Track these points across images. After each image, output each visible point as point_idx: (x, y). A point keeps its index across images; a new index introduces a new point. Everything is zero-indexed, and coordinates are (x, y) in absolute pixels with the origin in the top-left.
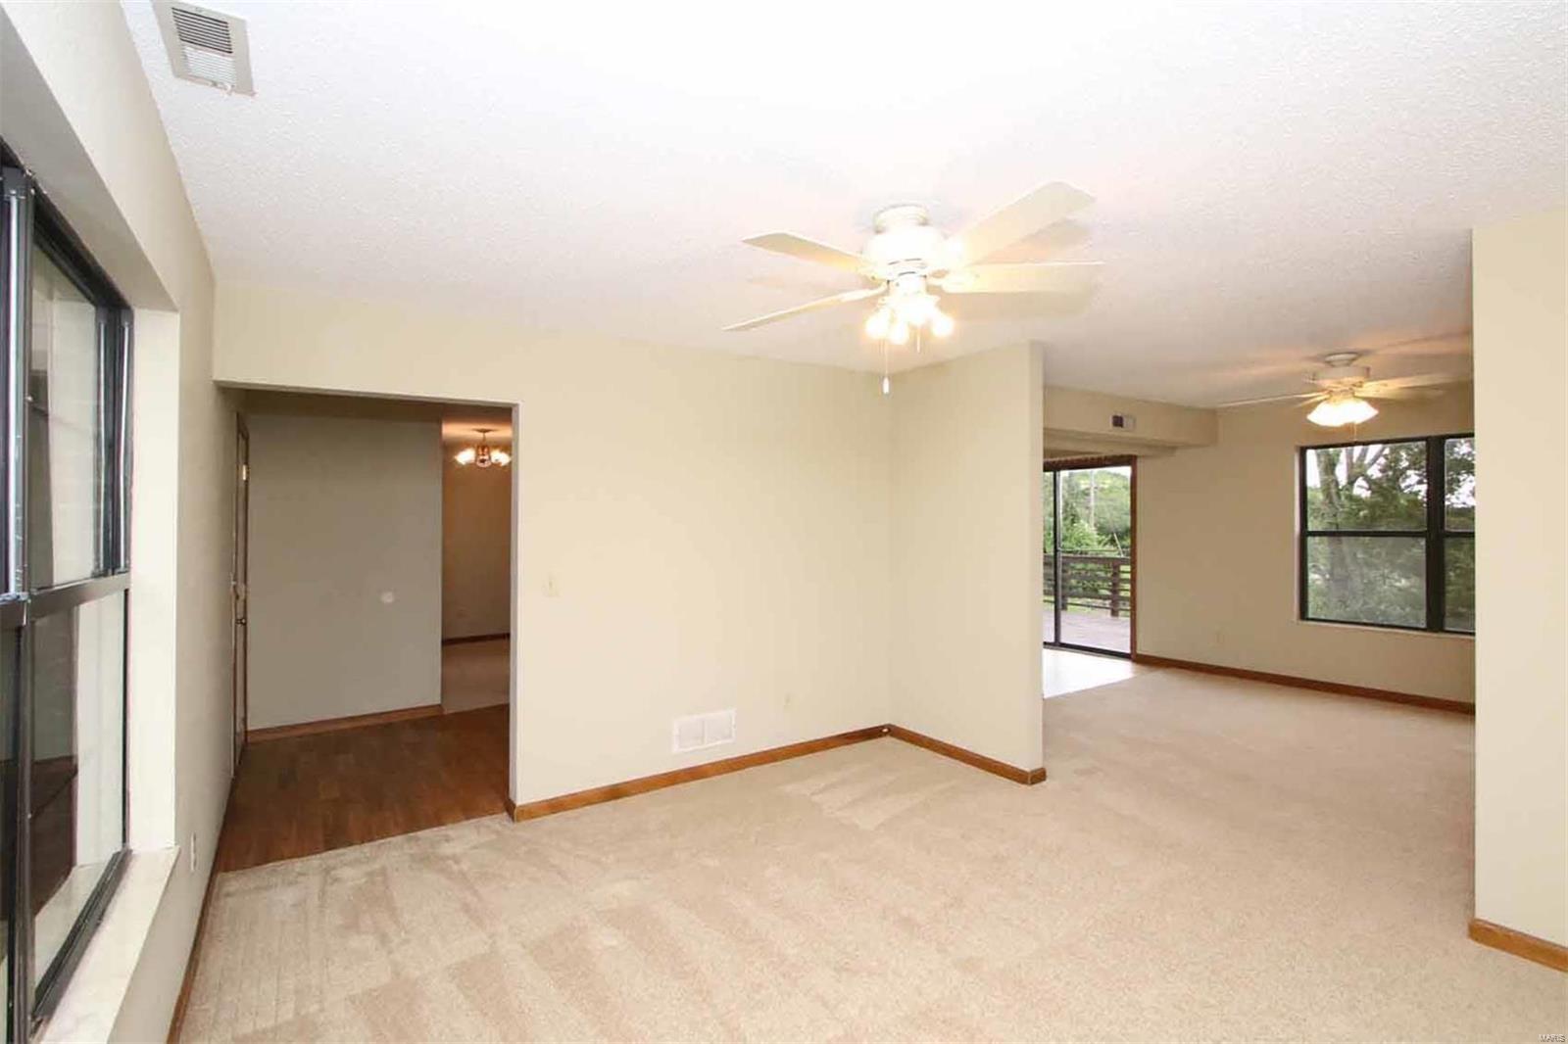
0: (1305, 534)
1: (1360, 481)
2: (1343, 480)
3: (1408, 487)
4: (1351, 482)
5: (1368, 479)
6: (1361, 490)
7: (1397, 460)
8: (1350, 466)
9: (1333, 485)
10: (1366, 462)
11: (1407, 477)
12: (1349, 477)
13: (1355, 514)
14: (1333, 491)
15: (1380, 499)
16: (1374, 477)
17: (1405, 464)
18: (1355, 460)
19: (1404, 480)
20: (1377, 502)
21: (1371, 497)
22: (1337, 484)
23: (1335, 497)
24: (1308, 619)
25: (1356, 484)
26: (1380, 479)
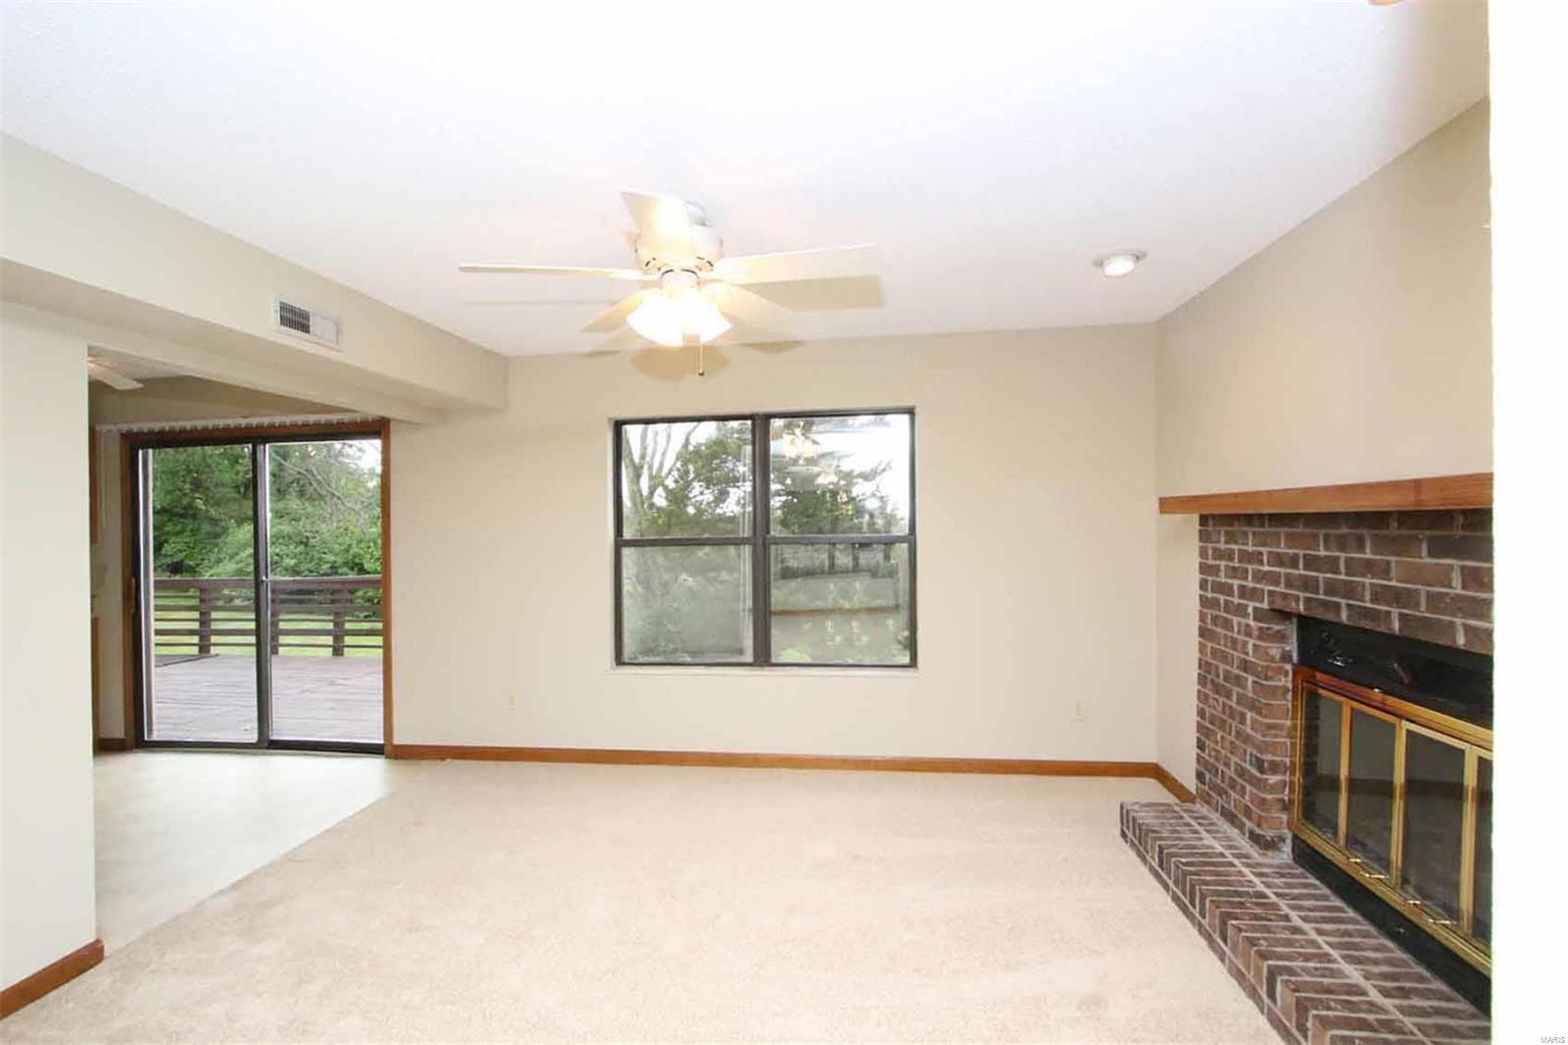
0: (620, 543)
1: (660, 491)
2: (645, 492)
3: (695, 496)
4: (652, 493)
5: (666, 488)
6: (660, 500)
7: (687, 472)
8: (651, 478)
9: (638, 495)
10: (663, 474)
11: (693, 488)
12: (650, 488)
13: (654, 521)
14: (638, 500)
15: (673, 507)
16: (670, 487)
17: (692, 476)
18: (654, 473)
19: (690, 492)
20: (672, 510)
21: (669, 506)
22: (641, 495)
23: (639, 506)
24: (624, 664)
25: (656, 495)
26: (675, 489)
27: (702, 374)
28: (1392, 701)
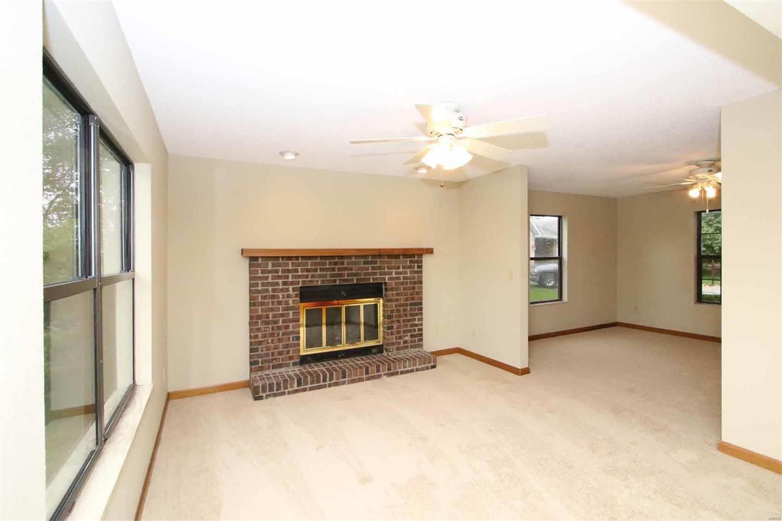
27: (442, 186)
28: (341, 301)
